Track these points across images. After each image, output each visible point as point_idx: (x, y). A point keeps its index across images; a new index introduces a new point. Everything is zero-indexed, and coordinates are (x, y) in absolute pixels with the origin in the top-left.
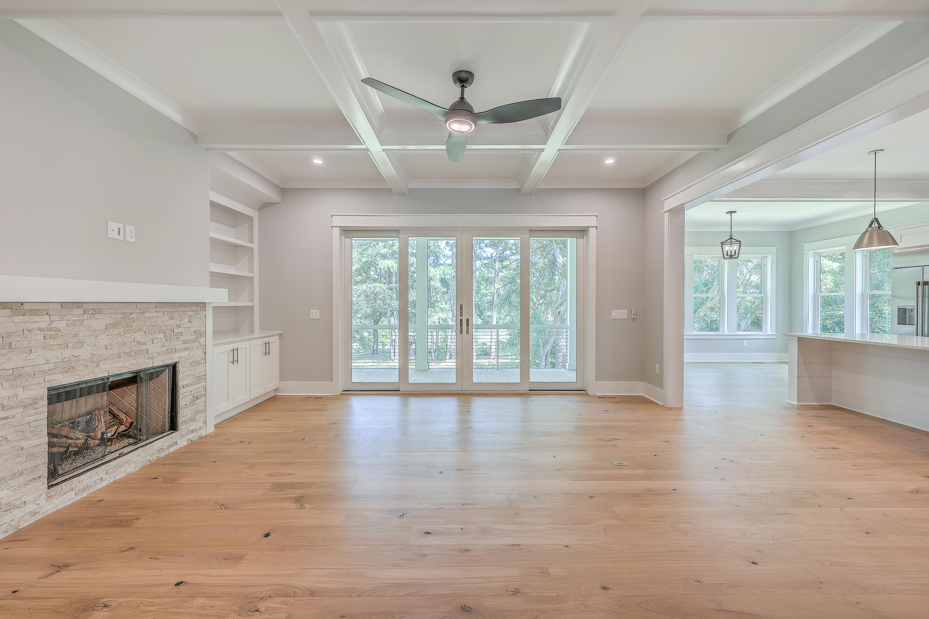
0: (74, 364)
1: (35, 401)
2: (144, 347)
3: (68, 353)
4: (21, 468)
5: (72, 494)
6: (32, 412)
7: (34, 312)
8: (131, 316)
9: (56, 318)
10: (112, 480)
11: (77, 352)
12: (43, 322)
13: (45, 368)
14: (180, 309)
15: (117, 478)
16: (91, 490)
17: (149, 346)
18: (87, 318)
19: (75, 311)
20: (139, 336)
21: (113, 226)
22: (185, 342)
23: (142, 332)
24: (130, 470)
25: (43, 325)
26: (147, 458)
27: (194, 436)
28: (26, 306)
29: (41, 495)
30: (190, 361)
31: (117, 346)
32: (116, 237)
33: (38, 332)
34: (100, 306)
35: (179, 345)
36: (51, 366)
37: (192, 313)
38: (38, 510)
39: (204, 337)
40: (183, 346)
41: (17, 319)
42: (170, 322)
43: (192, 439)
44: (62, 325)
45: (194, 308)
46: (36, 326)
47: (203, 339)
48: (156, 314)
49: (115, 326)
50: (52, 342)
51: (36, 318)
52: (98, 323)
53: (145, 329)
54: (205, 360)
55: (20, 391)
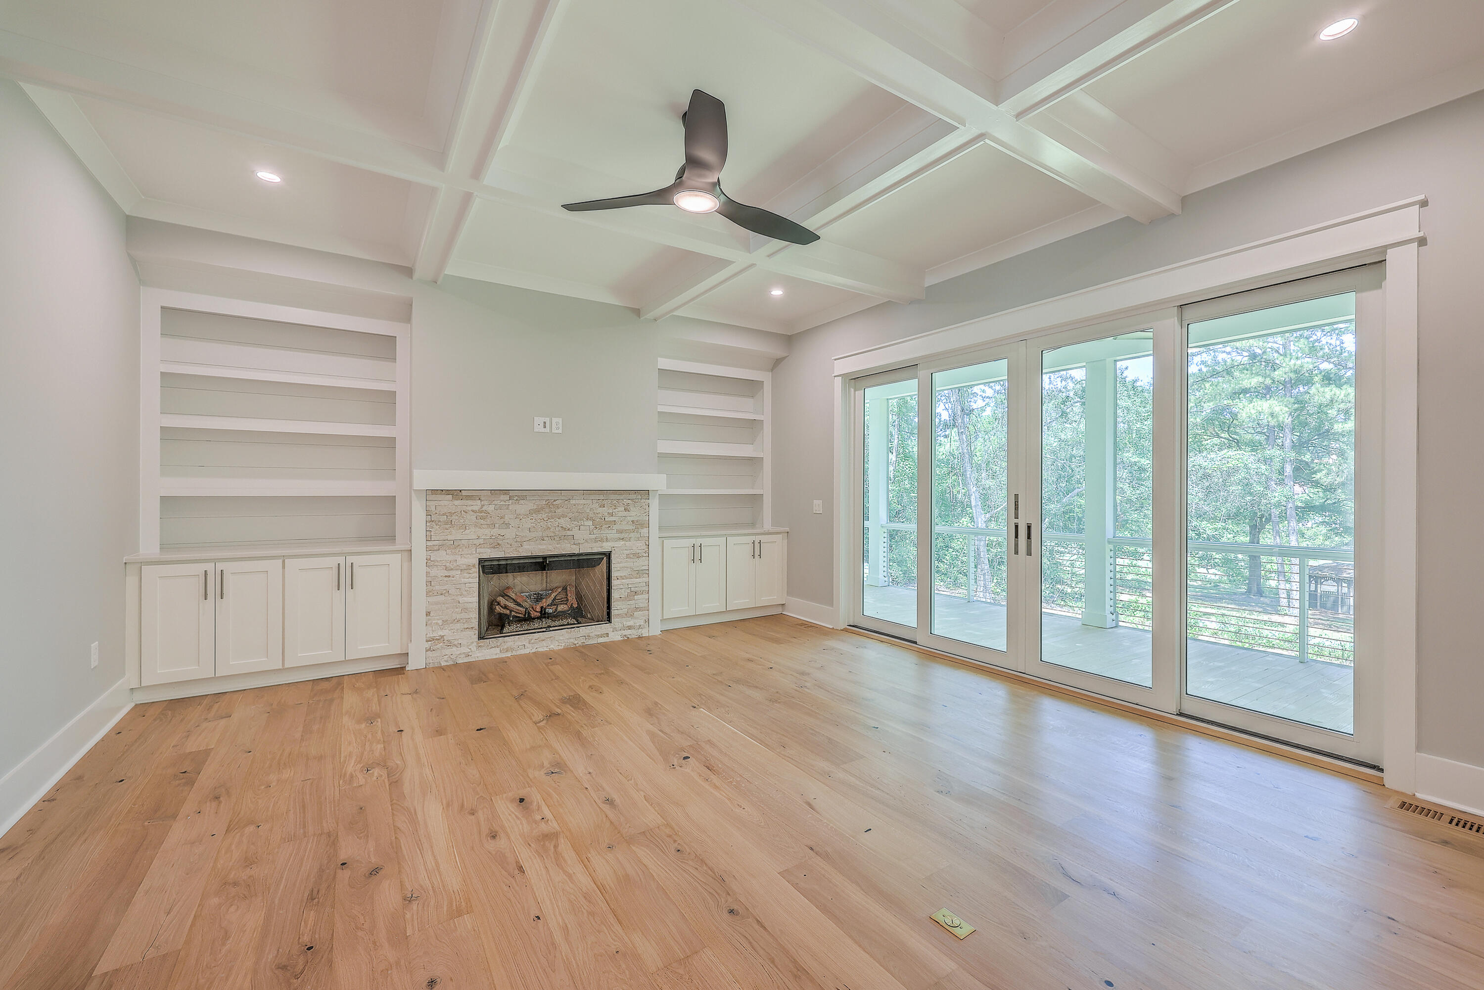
0: (500, 542)
1: (469, 567)
2: (569, 533)
3: (495, 532)
4: (458, 617)
5: (498, 650)
6: (468, 575)
7: (469, 497)
8: (554, 503)
9: (486, 503)
10: (534, 651)
11: (502, 532)
12: (476, 505)
13: (477, 542)
14: (613, 497)
15: (540, 650)
16: (514, 653)
17: (575, 532)
18: (512, 503)
19: (503, 497)
20: (563, 522)
21: (539, 420)
22: (620, 532)
23: (567, 518)
24: (552, 646)
25: (476, 508)
26: (572, 640)
27: (633, 634)
28: (464, 493)
29: (473, 643)
30: (628, 552)
31: (540, 530)
32: (543, 430)
33: (473, 513)
34: (525, 493)
35: (612, 534)
36: (481, 541)
37: (629, 502)
38: (470, 654)
39: (647, 527)
40: (618, 535)
41: (457, 502)
42: (601, 510)
43: (629, 636)
44: (491, 508)
45: (634, 496)
46: (470, 508)
47: (646, 530)
48: (583, 502)
49: (538, 511)
50: (482, 522)
51: (470, 502)
52: (524, 507)
53: (570, 515)
54: (648, 553)
55: (458, 558)
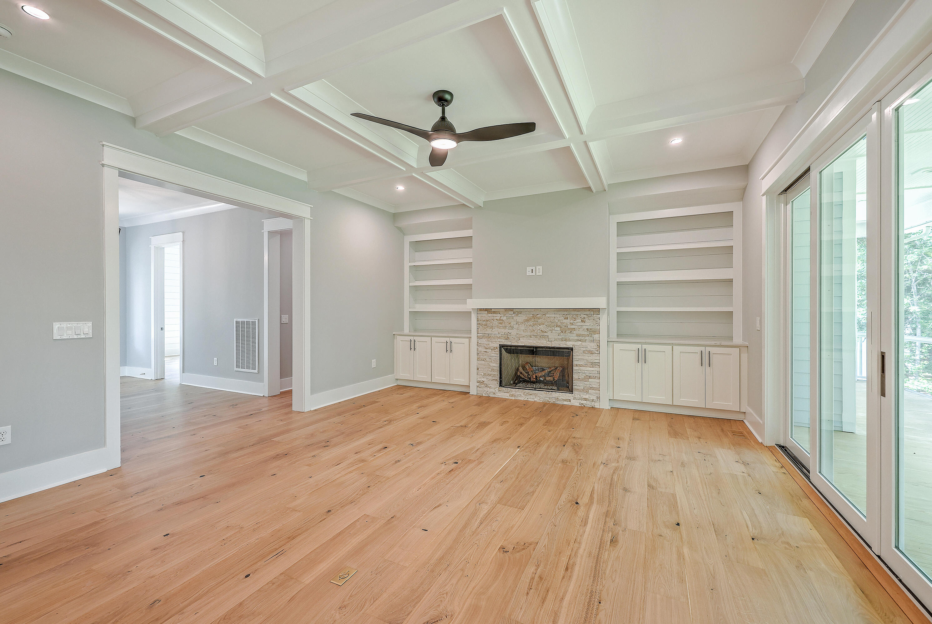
0: (509, 337)
1: (495, 348)
2: (545, 334)
3: (506, 331)
4: (490, 373)
5: (508, 395)
6: (494, 353)
7: (494, 312)
8: (537, 316)
9: (502, 315)
10: (526, 399)
11: (510, 331)
12: (498, 316)
13: (498, 336)
14: (573, 313)
15: (529, 400)
16: (516, 398)
17: (549, 334)
18: (515, 316)
19: (510, 312)
20: (542, 327)
21: (529, 269)
22: (578, 335)
23: (544, 325)
24: (536, 399)
25: (498, 318)
26: (548, 399)
27: (589, 404)
28: (493, 310)
29: (496, 388)
30: (584, 349)
31: (529, 331)
32: (531, 274)
33: (496, 321)
34: (522, 310)
35: (573, 336)
36: (500, 335)
37: (585, 316)
38: (495, 393)
39: (598, 334)
40: (576, 338)
41: (490, 315)
42: (565, 321)
43: (585, 405)
44: (504, 318)
45: (588, 313)
46: (495, 318)
47: (597, 335)
48: (553, 316)
49: (527, 321)
50: (501, 325)
51: (495, 315)
52: (521, 318)
53: (546, 323)
54: (599, 351)
55: (490, 343)
